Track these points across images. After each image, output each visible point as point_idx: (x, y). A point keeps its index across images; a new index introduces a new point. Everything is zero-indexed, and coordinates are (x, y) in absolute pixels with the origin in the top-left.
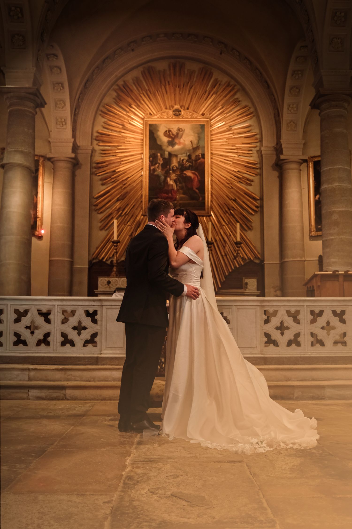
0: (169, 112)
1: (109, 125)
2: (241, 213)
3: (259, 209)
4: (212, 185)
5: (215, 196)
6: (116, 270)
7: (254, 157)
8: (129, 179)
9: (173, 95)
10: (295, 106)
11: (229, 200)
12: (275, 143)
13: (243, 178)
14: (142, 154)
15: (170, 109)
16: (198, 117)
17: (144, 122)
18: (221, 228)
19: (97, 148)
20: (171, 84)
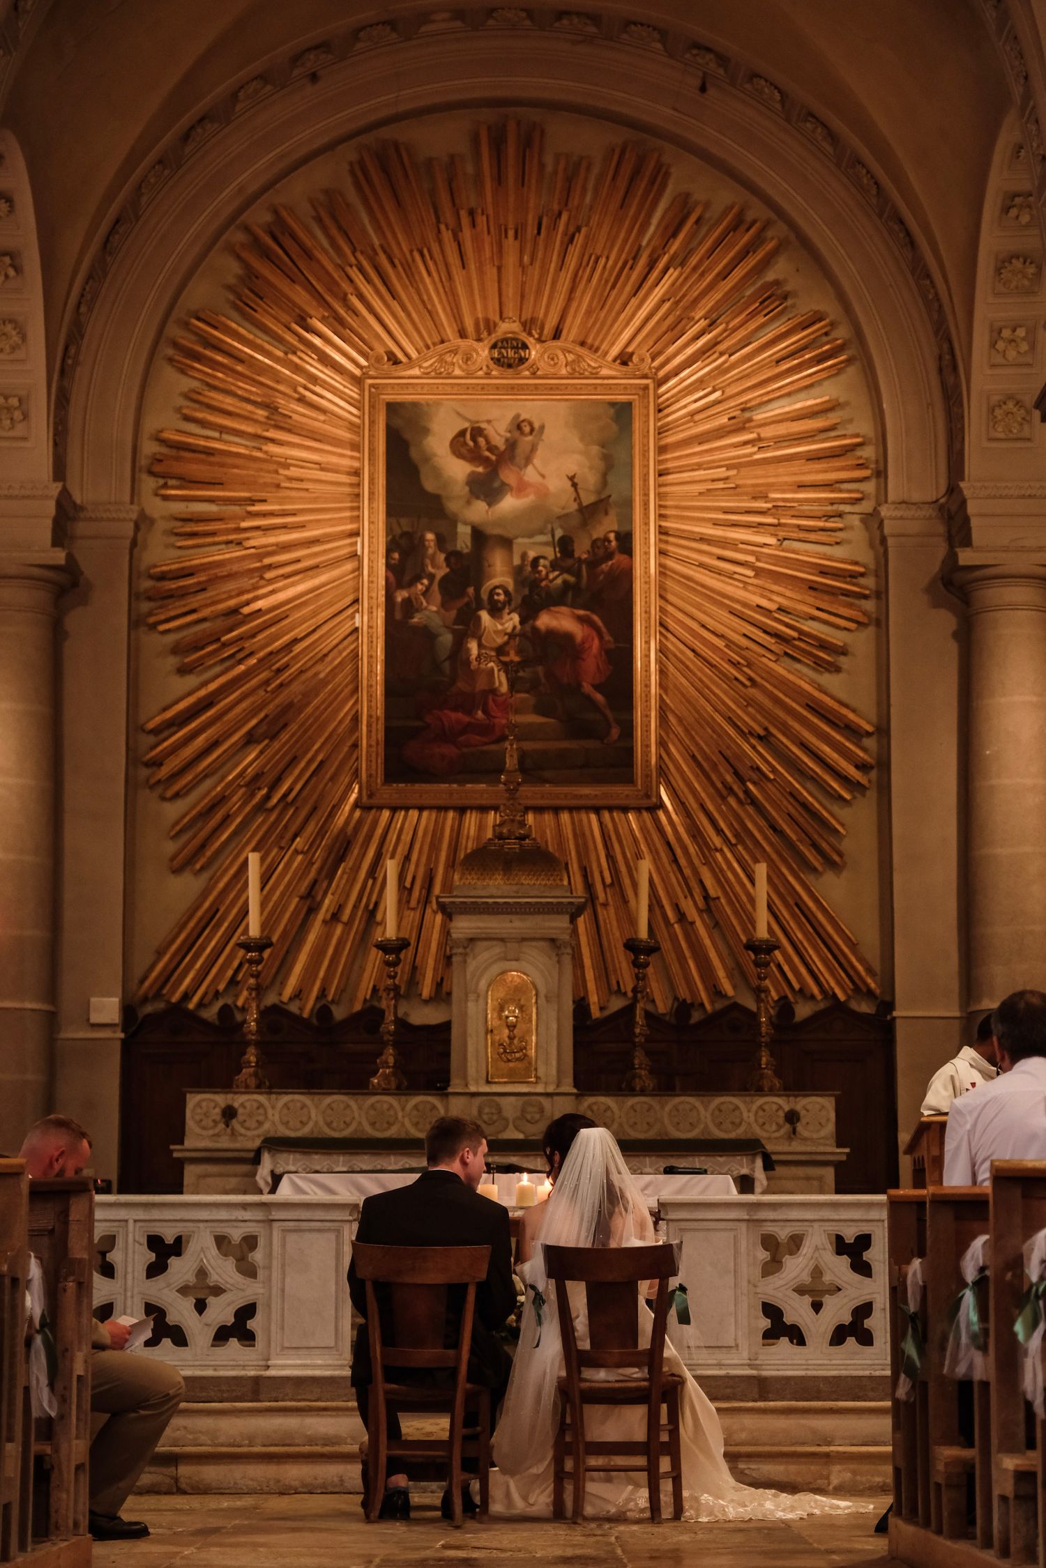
0: (476, 350)
1: (210, 408)
2: (794, 795)
3: (874, 774)
4: (662, 672)
5: (680, 720)
6: (257, 1063)
7: (849, 542)
8: (298, 648)
9: (491, 273)
10: (1021, 332)
11: (740, 741)
12: (943, 489)
13: (800, 639)
14: (356, 534)
15: (479, 340)
16: (605, 372)
17: (362, 394)
18: (707, 863)
19: (157, 508)
20: (481, 220)
